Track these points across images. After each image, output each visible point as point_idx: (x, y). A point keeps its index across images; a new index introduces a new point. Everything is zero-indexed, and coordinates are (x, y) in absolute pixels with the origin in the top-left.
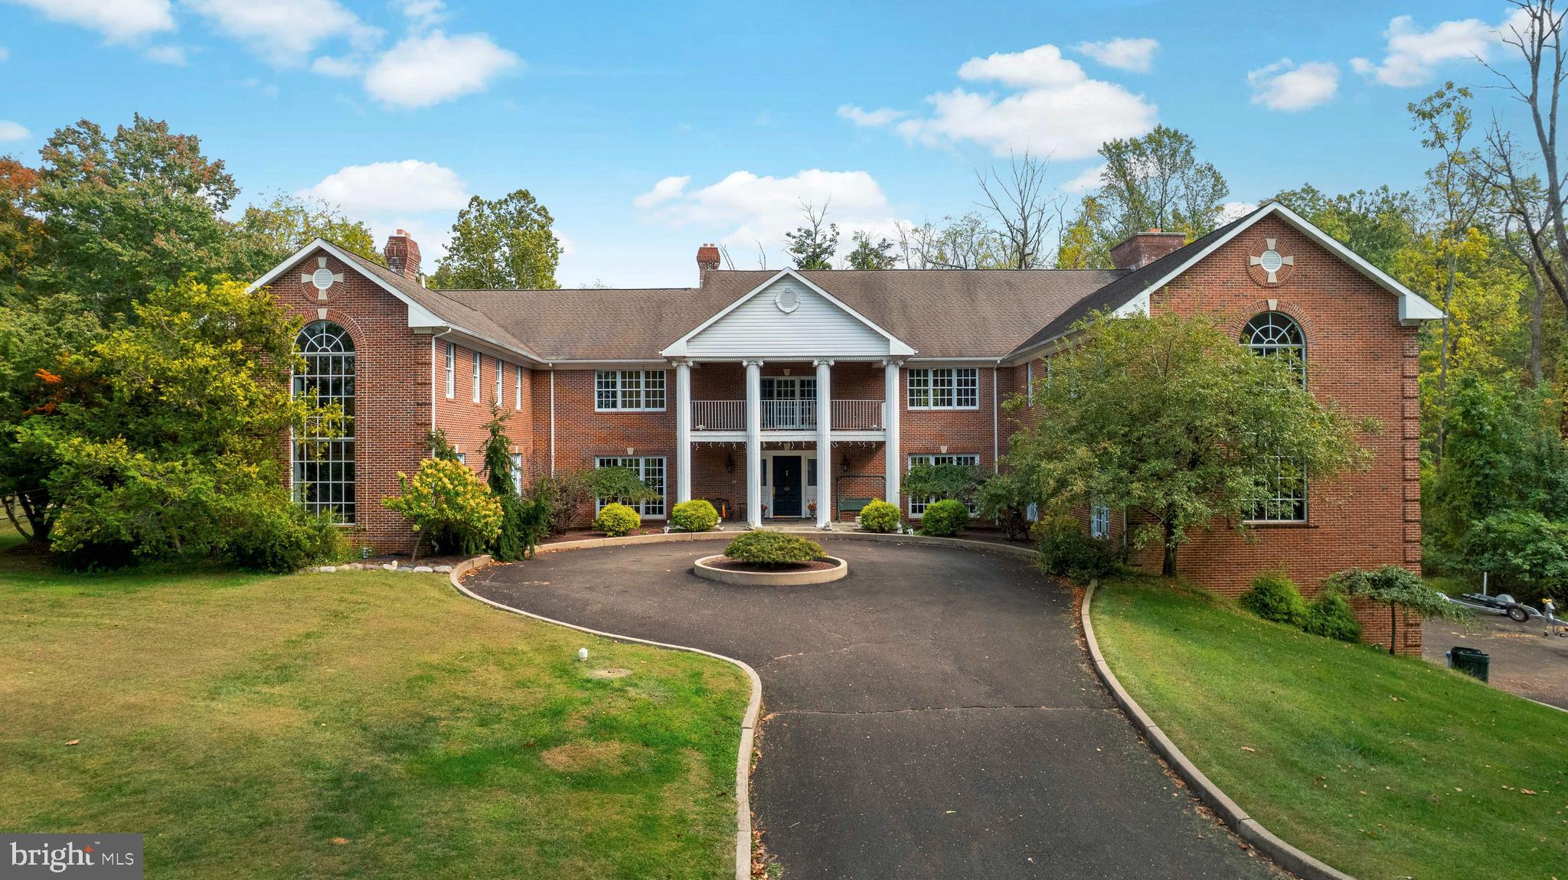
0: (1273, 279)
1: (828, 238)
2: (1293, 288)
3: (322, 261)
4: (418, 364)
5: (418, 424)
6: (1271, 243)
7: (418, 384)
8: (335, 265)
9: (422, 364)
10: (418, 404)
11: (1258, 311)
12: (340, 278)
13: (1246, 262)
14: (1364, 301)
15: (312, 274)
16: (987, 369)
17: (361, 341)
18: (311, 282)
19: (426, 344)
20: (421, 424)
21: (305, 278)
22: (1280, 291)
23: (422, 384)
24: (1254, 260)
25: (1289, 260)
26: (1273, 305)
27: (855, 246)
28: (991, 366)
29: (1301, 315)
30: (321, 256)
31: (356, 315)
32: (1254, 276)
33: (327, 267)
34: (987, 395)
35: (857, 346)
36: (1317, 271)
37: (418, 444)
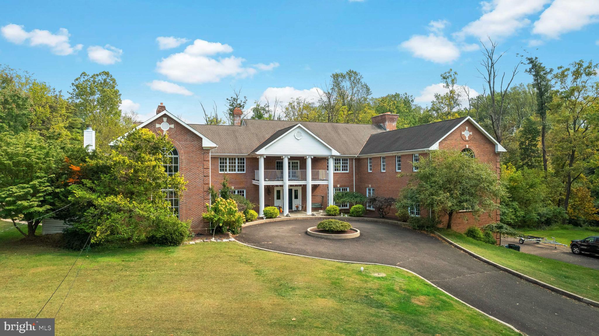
0: (467, 139)
1: (243, 102)
2: (472, 142)
3: (165, 119)
4: (205, 161)
5: (205, 184)
6: (467, 128)
7: (205, 168)
8: (170, 120)
9: (206, 161)
10: (205, 176)
11: (464, 148)
12: (172, 126)
13: (461, 133)
14: (487, 146)
15: (160, 124)
16: (351, 159)
17: (181, 151)
18: (160, 127)
19: (207, 153)
20: (206, 184)
21: (158, 126)
22: (469, 142)
23: (206, 168)
24: (463, 133)
25: (471, 133)
26: (467, 147)
27: (255, 106)
28: (352, 158)
29: (474, 150)
30: (164, 117)
31: (179, 141)
32: (462, 138)
33: (167, 122)
34: (351, 168)
35: (320, 151)
36: (477, 137)
37: (205, 191)
